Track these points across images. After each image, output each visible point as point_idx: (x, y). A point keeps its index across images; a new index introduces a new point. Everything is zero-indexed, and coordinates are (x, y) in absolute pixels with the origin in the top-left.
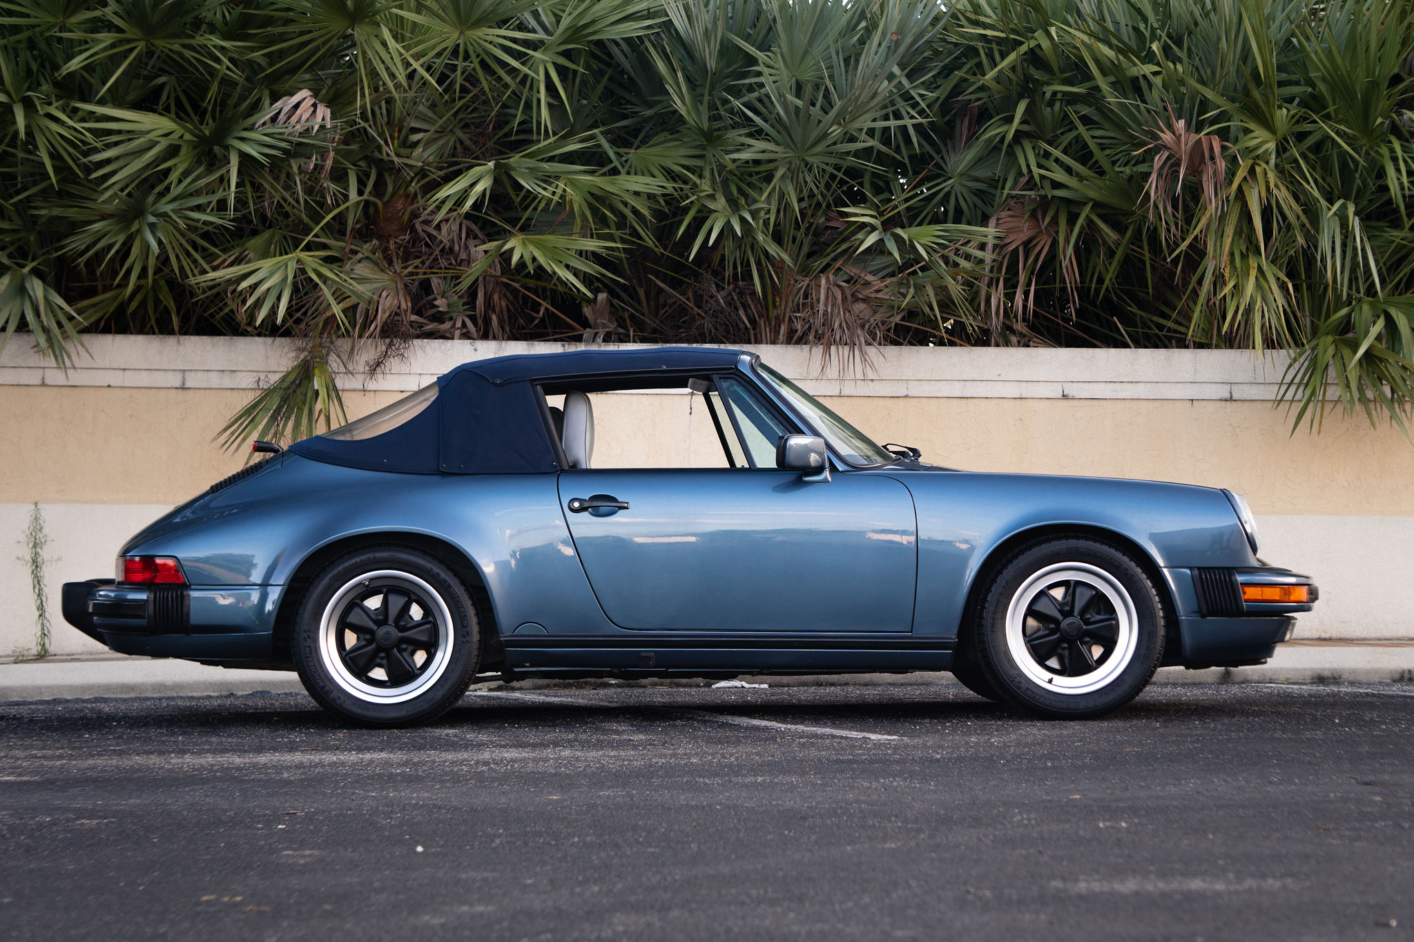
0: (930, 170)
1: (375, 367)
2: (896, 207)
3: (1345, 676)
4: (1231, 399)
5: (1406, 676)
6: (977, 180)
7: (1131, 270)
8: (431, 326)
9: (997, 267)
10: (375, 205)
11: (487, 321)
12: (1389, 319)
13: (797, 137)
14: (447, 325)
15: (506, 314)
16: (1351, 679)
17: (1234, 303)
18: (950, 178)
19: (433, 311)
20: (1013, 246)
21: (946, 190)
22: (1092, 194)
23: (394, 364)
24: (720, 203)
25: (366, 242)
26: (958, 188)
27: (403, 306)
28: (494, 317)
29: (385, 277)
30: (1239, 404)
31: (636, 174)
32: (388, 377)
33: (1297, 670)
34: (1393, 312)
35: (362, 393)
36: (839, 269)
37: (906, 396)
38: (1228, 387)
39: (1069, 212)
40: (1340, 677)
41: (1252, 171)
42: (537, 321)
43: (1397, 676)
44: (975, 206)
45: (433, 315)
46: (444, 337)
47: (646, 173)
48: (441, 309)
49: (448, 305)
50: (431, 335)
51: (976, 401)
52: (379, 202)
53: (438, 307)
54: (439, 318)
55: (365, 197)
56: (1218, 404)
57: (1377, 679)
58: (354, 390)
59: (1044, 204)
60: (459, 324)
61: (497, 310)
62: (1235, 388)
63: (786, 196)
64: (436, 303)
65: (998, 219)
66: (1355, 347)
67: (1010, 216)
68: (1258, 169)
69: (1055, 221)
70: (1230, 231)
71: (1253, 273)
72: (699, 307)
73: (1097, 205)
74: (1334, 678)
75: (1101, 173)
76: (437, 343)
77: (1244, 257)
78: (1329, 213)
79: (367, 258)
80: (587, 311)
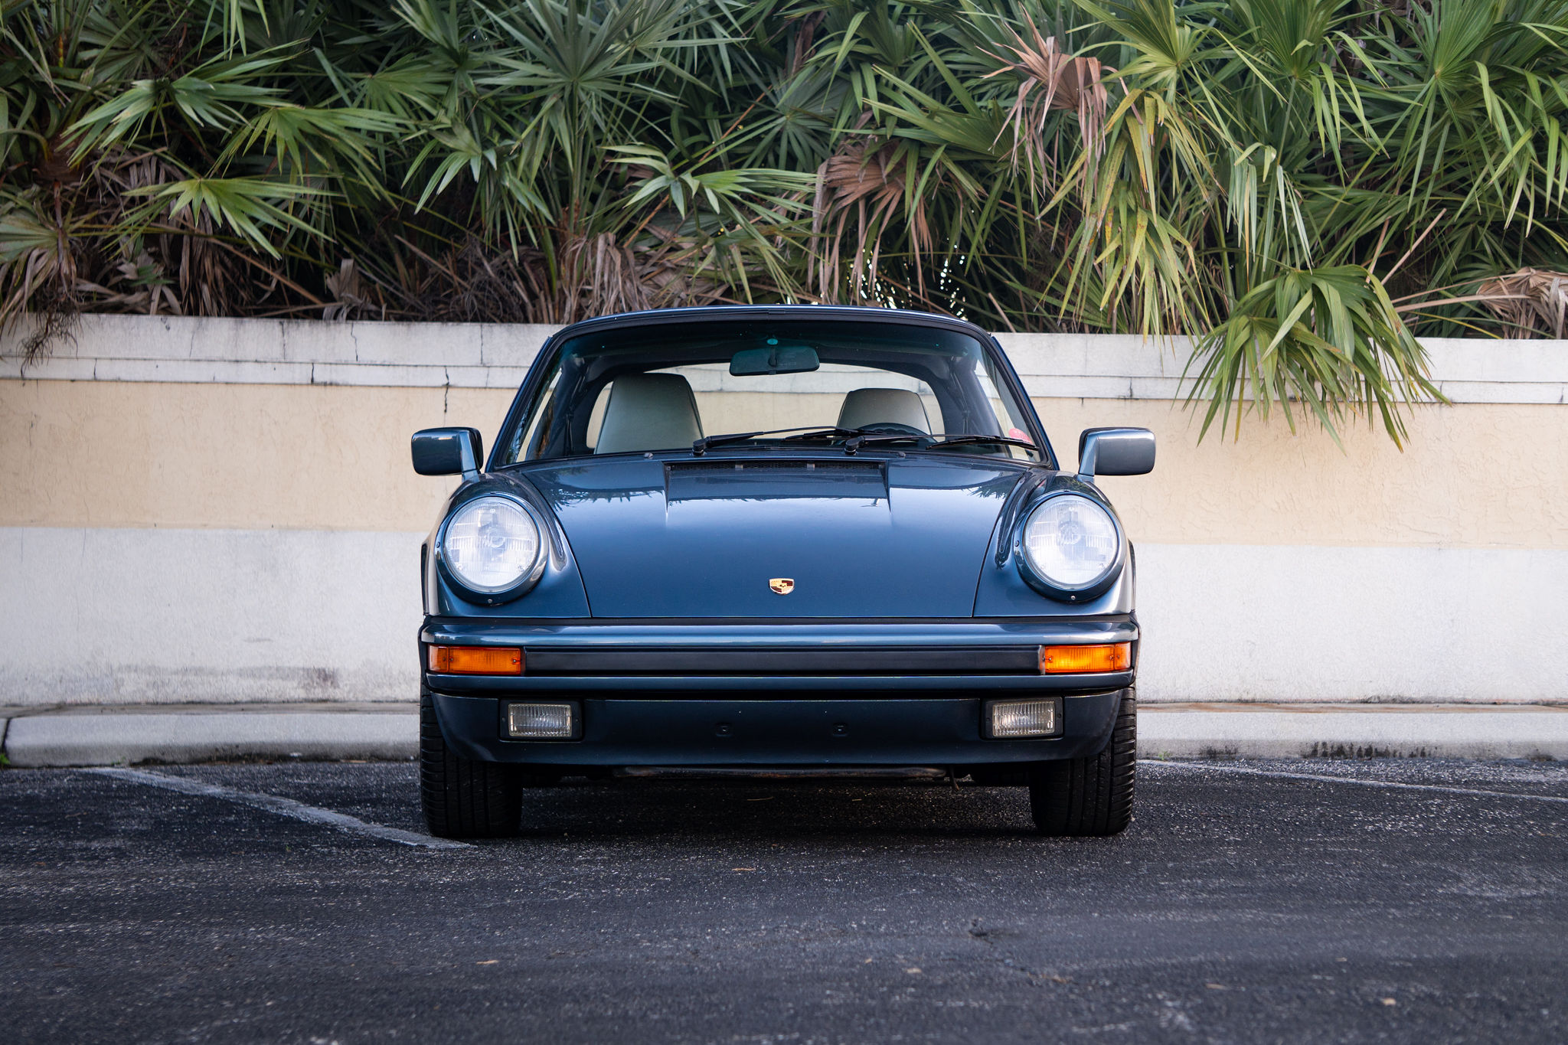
0: (756, 106)
1: (34, 348)
2: (714, 152)
3: (1243, 750)
4: (1131, 398)
5: (1320, 750)
6: (815, 118)
7: (1002, 233)
8: (116, 298)
9: (830, 226)
10: (37, 142)
11: (195, 290)
12: (1318, 294)
13: (567, 57)
14: (137, 297)
15: (221, 284)
16: (1250, 753)
17: (1117, 271)
18: (782, 116)
19: (120, 278)
20: (849, 201)
21: (777, 129)
22: (944, 134)
23: (56, 344)
24: (463, 139)
25: (24, 189)
26: (790, 129)
27: (65, 269)
28: (206, 289)
29: (44, 232)
30: (1141, 404)
31: (370, 108)
32: (53, 362)
33: (1181, 742)
34: (1323, 286)
35: (21, 382)
36: (644, 231)
37: (721, 391)
38: (1127, 382)
39: (920, 158)
40: (1236, 751)
41: (1140, 104)
42: (267, 295)
43: (1309, 750)
44: (813, 151)
45: (116, 285)
46: (133, 311)
47: (384, 106)
48: (127, 276)
49: (138, 272)
50: (117, 309)
51: (809, 398)
52: (39, 137)
53: (124, 273)
54: (127, 288)
55: (19, 129)
56: (1116, 403)
57: (1283, 755)
58: (10, 378)
59: (890, 145)
60: (156, 297)
61: (210, 278)
62: (1136, 384)
63: (557, 135)
64: (122, 268)
65: (830, 166)
66: (1273, 331)
67: (846, 162)
68: (1148, 101)
69: (901, 168)
70: (1110, 179)
71: (1141, 234)
72: (465, 278)
73: (951, 149)
74: (1229, 753)
75: (960, 109)
76: (117, 319)
77: (1131, 212)
78: (1241, 157)
79: (22, 208)
80: (330, 282)
